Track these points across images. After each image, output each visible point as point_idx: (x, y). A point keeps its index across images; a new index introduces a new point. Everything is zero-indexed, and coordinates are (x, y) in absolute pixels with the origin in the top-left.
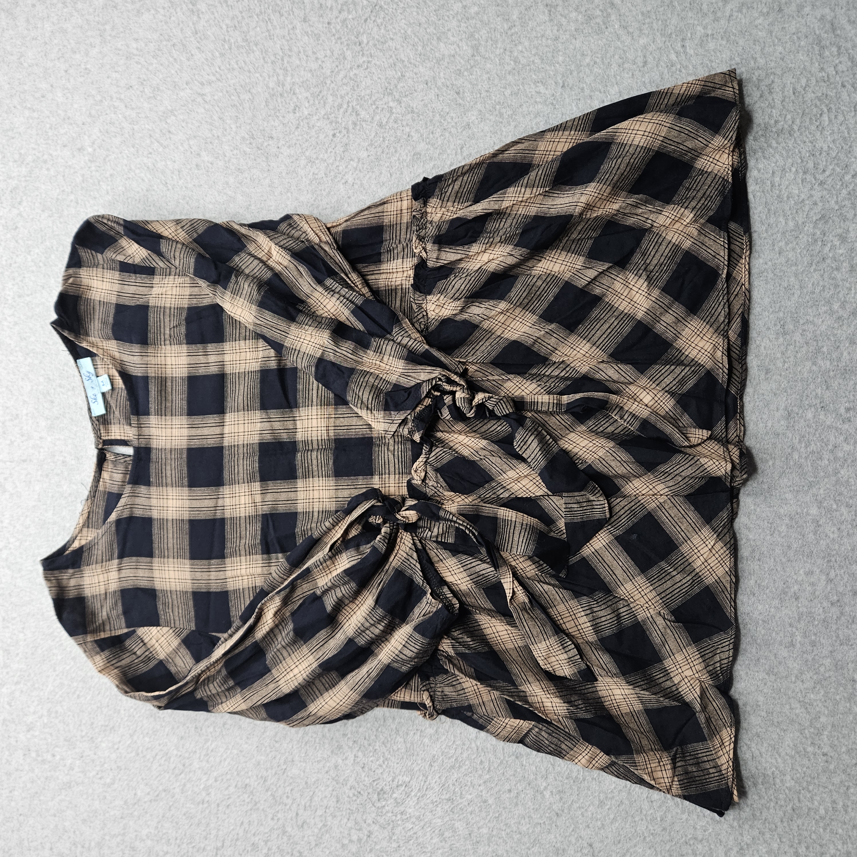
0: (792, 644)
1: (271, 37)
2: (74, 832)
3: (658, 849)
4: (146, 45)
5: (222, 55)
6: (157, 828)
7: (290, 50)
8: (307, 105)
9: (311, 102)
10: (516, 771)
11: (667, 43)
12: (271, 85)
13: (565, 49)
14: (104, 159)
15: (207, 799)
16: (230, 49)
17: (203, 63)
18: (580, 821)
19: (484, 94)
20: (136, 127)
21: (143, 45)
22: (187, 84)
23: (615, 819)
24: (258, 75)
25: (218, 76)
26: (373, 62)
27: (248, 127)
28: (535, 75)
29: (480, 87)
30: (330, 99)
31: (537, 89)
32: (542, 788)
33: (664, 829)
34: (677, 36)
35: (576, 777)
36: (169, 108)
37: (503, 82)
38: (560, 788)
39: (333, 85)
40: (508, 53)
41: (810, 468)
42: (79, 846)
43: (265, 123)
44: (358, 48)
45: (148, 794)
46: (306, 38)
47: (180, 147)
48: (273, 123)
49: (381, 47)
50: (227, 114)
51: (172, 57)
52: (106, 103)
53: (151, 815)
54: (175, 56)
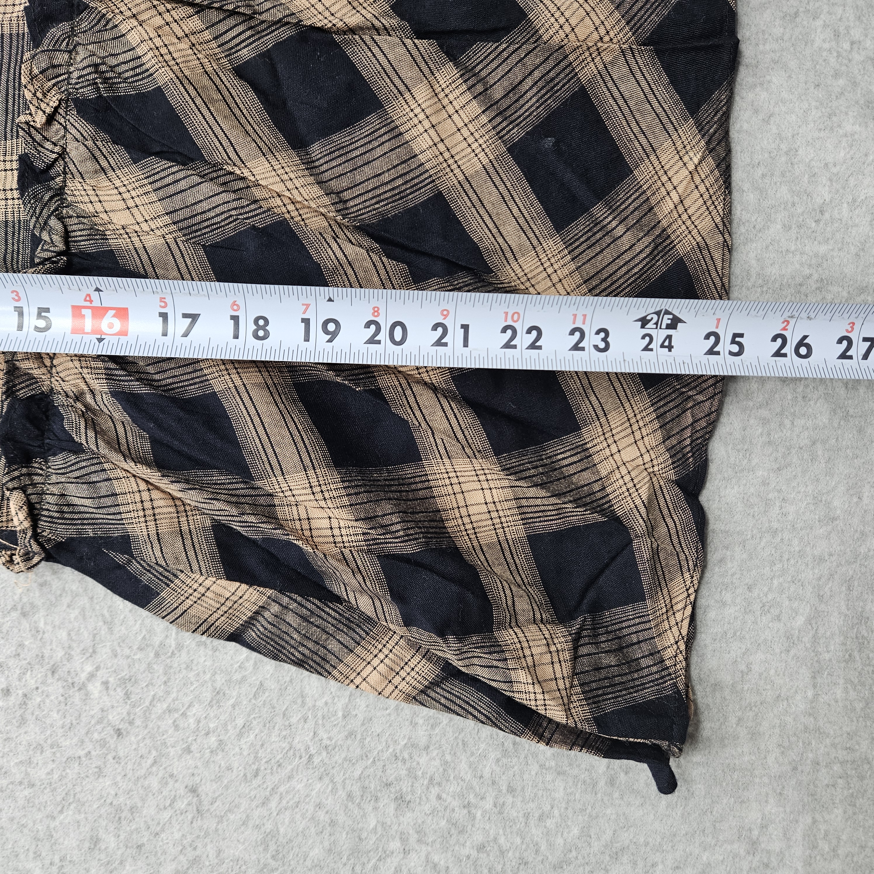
3: (338, 779)
10: (21, 645)
18: (170, 741)
23: (246, 727)
32: (83, 676)
33: (351, 734)
35: (162, 645)
38: (125, 673)
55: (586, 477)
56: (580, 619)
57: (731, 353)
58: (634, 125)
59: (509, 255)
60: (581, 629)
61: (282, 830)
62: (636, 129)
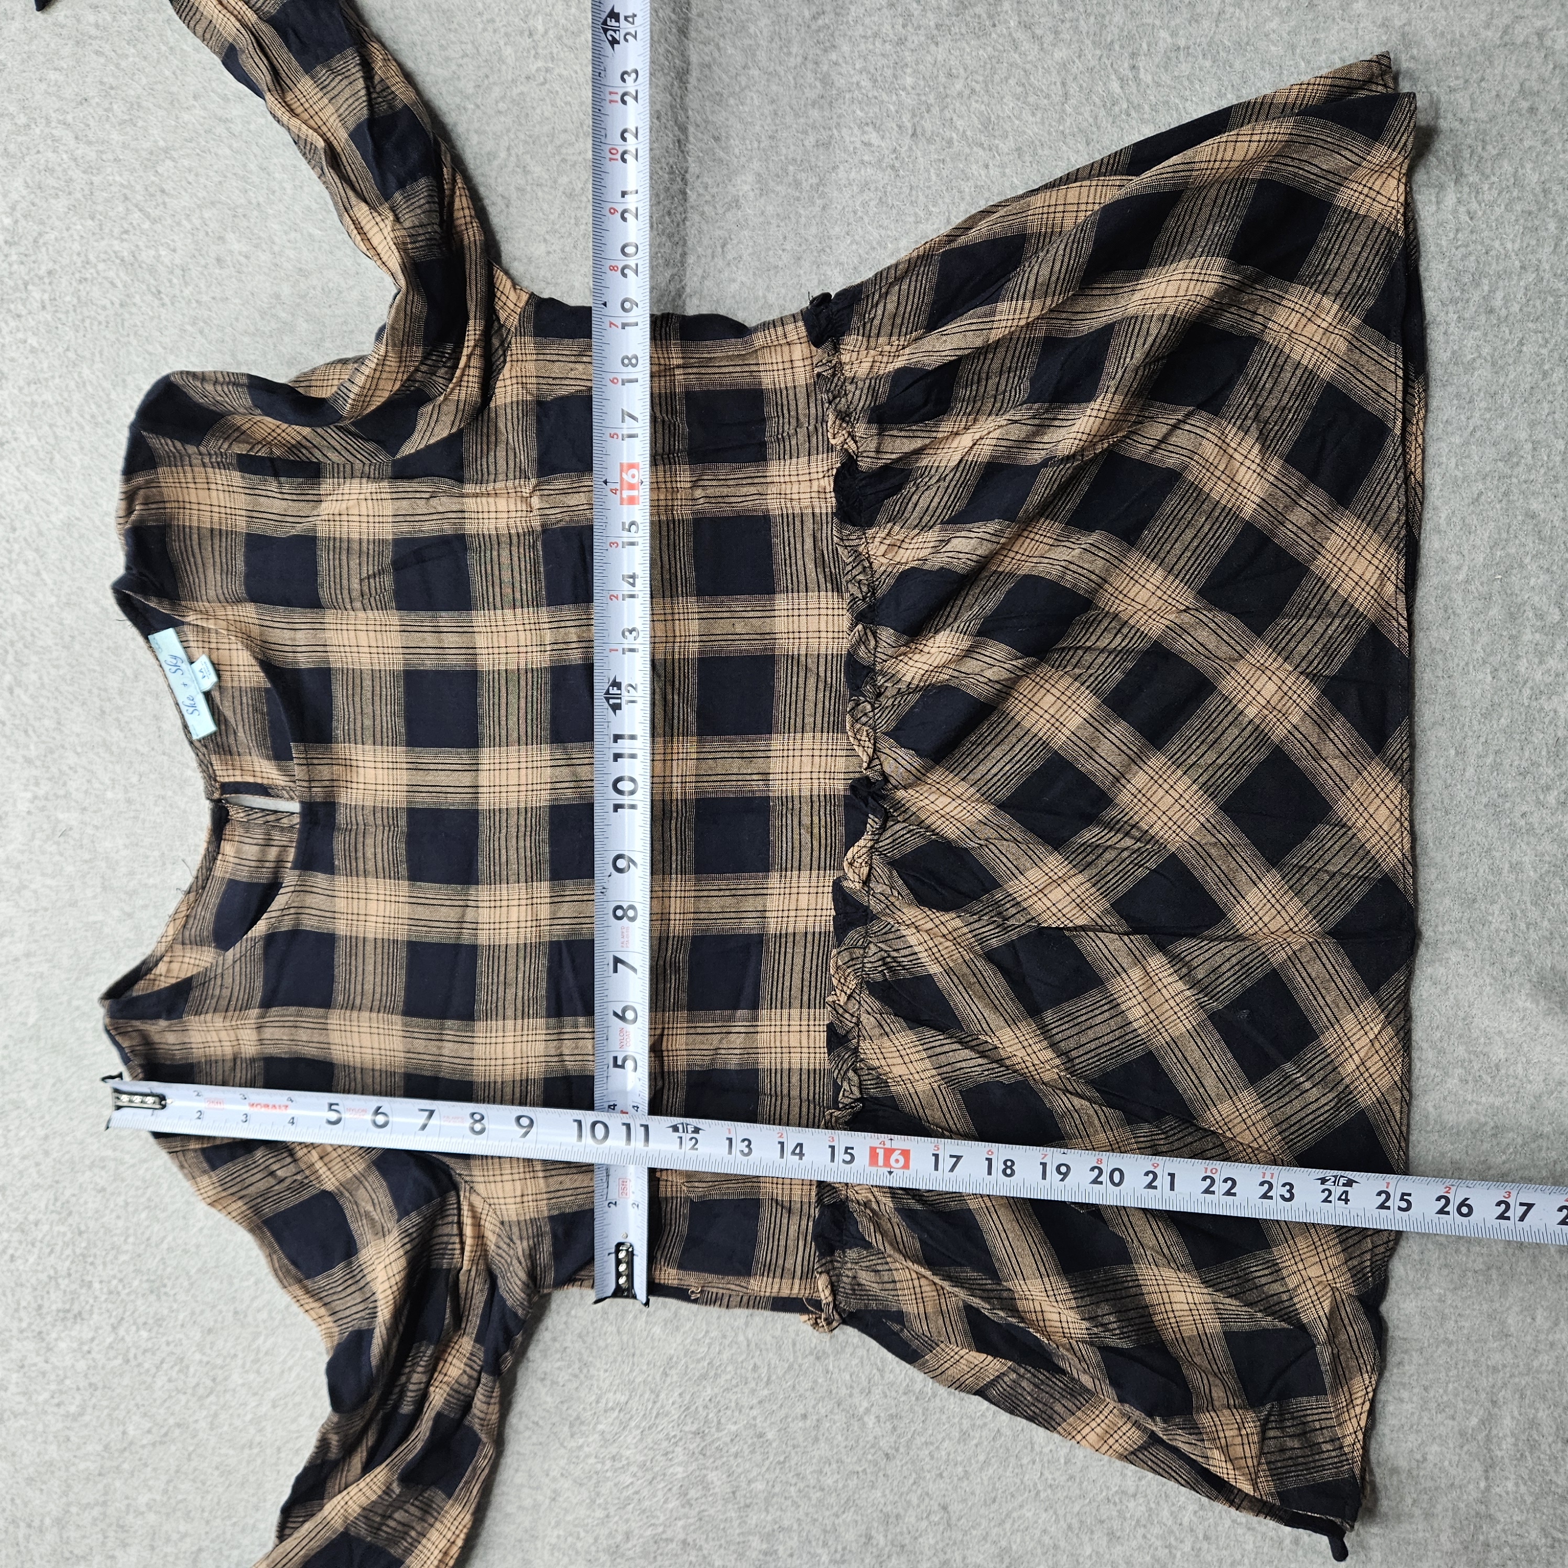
2: (13, 1500)
3: (1061, 1512)
4: (114, 19)
6: (165, 1491)
10: (815, 1382)
11: (1104, 59)
13: (917, 63)
14: (35, 241)
15: (258, 1439)
18: (927, 1467)
19: (765, 143)
20: (97, 180)
21: (109, 19)
23: (987, 1463)
26: (556, 71)
28: (862, 110)
29: (758, 128)
31: (866, 138)
32: (861, 1410)
33: (1072, 1478)
34: (1122, 47)
35: (921, 1392)
36: (162, 143)
37: (802, 120)
38: (893, 1411)
40: (810, 66)
42: (22, 1524)
44: (526, 42)
45: (149, 1431)
49: (570, 42)
51: (166, 44)
52: (38, 131)
53: (155, 1470)
55: (1277, 1287)
56: (1268, 1406)
57: (1400, 1209)
58: (1319, 998)
59: (1209, 1102)
60: (1269, 1415)
61: (1014, 1547)
62: (1322, 1003)
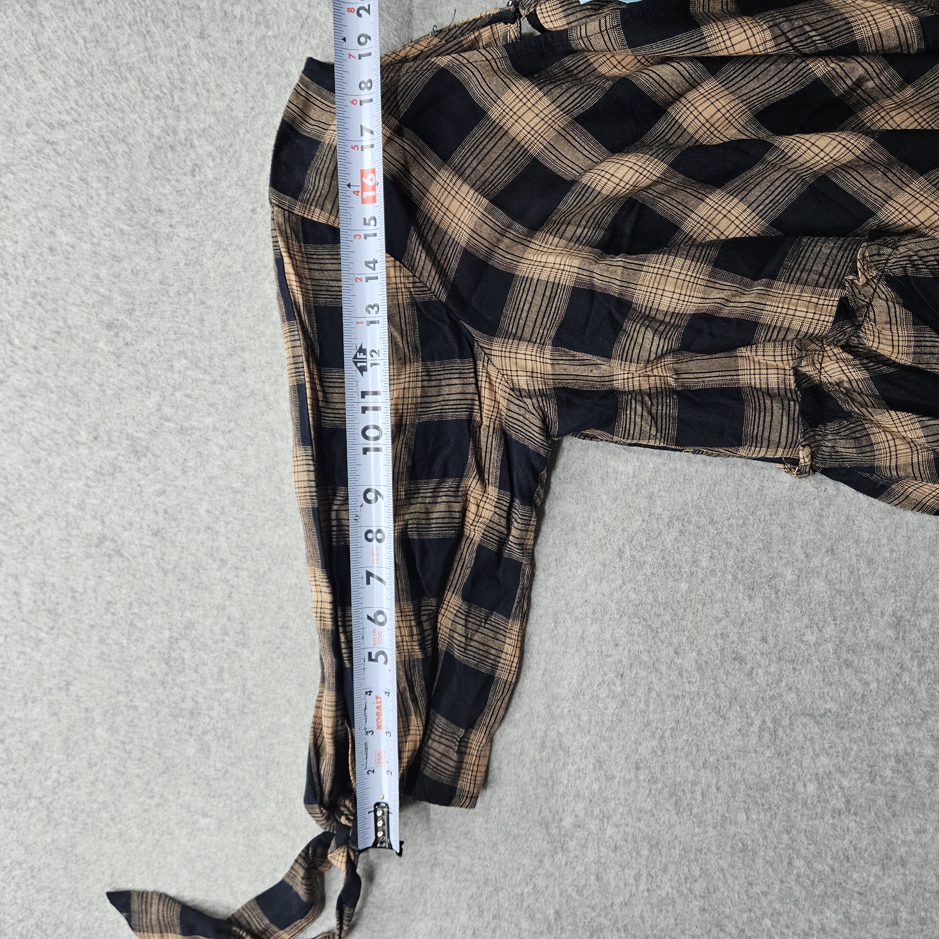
0: (895, 923)
1: (151, 59)
5: (79, 84)
7: (182, 80)
8: (211, 164)
9: (218, 160)
12: (156, 131)
16: (92, 75)
17: (50, 94)
22: (28, 125)
24: (134, 116)
25: (75, 115)
27: (125, 195)
30: (246, 157)
39: (248, 136)
41: (924, 694)
43: (150, 189)
46: (206, 63)
47: (24, 221)
48: (161, 190)
50: (92, 173)
54: (8, 83)
